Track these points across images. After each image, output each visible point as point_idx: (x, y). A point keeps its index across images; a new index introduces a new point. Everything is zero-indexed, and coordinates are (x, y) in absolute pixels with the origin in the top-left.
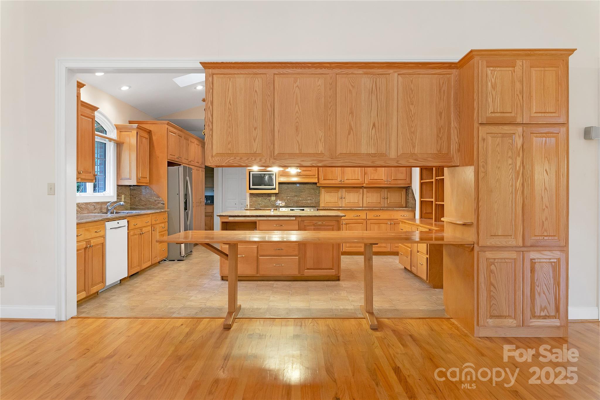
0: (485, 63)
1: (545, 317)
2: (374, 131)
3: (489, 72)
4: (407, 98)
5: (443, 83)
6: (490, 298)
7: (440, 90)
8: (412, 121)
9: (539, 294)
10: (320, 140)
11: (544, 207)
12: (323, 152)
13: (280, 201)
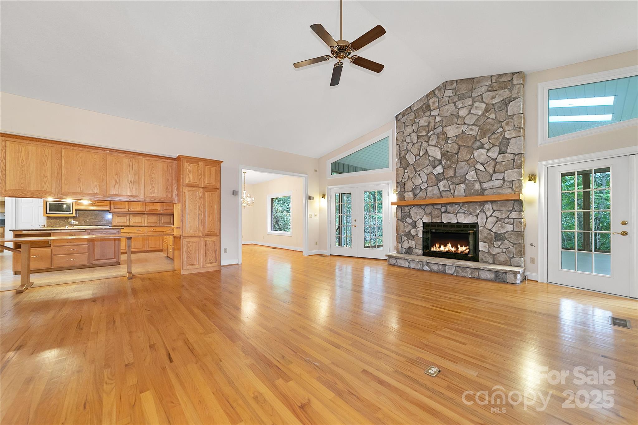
0: (185, 161)
1: (211, 263)
2: (131, 184)
3: (187, 165)
4: (150, 171)
5: (169, 166)
6: (188, 257)
7: (168, 169)
8: (153, 182)
9: (209, 254)
10: (96, 187)
11: (211, 220)
12: (98, 193)
13: (74, 221)
